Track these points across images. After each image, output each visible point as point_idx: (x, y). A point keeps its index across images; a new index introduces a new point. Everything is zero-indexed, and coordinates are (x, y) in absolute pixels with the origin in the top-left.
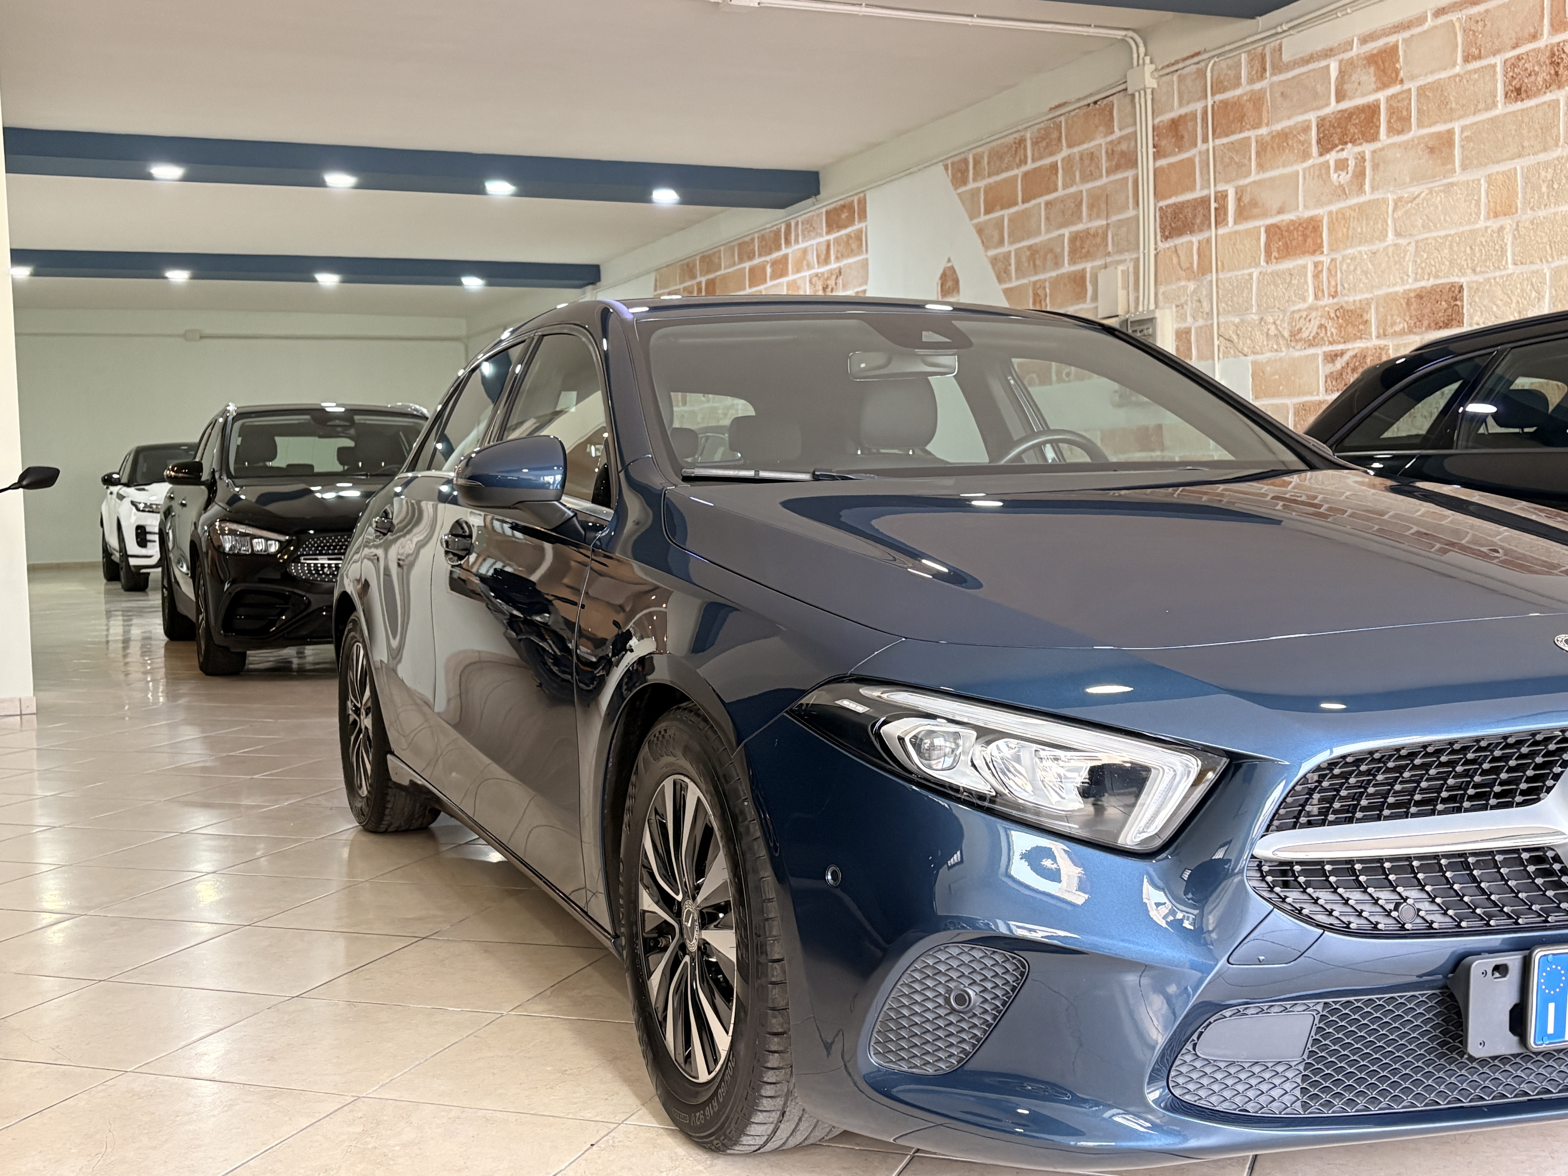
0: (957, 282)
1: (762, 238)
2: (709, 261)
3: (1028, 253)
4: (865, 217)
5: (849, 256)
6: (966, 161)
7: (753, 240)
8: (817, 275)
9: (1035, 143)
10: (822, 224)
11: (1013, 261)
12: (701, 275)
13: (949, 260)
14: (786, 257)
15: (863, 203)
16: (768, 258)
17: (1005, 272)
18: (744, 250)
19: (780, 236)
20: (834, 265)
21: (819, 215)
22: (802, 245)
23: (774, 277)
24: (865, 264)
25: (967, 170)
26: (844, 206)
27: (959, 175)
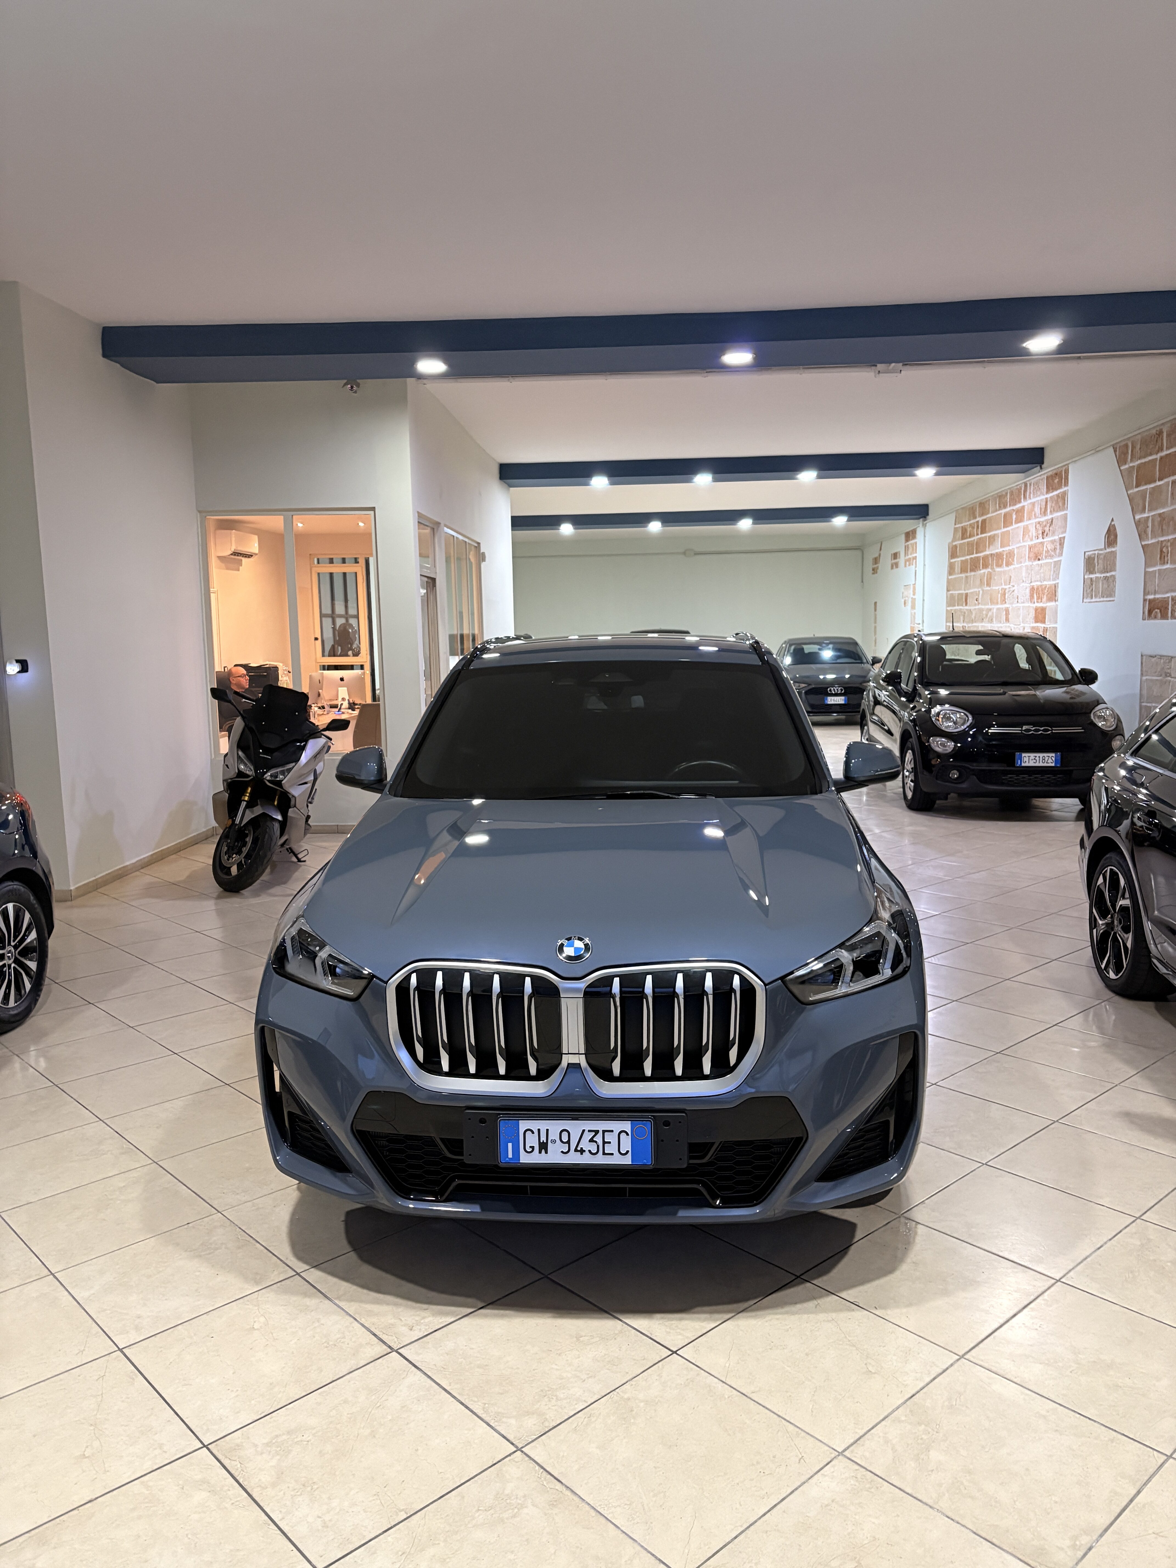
0: (1116, 536)
1: (1012, 493)
2: (983, 507)
3: (1159, 519)
4: (1068, 483)
5: (1057, 511)
6: (1126, 446)
7: (1007, 493)
8: (1039, 523)
9: (1168, 435)
10: (1044, 486)
11: (1150, 524)
12: (980, 516)
13: (1112, 520)
14: (1023, 507)
15: (1067, 472)
16: (1015, 508)
17: (1145, 532)
18: (1001, 500)
19: (1021, 492)
20: (1049, 517)
21: (1042, 480)
22: (1033, 500)
23: (1017, 522)
24: (1065, 517)
25: (1127, 452)
26: (1056, 474)
27: (1123, 456)
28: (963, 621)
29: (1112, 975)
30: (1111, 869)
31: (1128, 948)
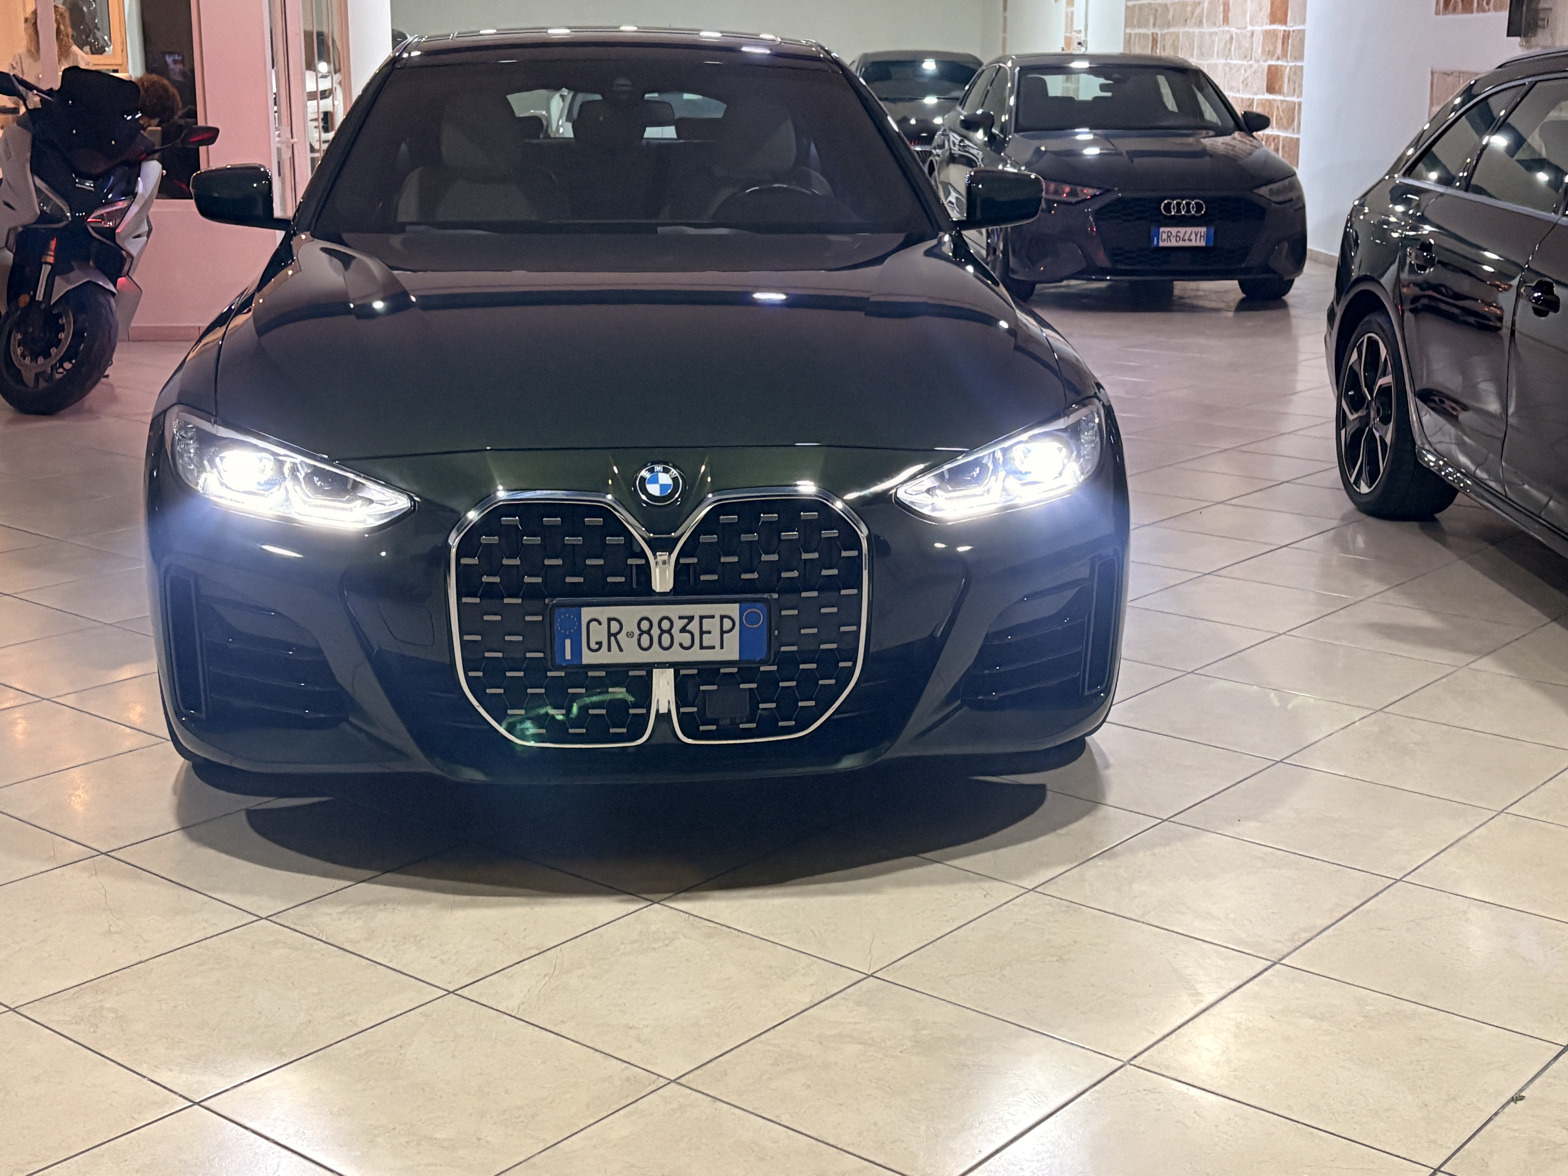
28: (1154, 24)
29: (1364, 489)
30: (1369, 338)
31: (1386, 444)
